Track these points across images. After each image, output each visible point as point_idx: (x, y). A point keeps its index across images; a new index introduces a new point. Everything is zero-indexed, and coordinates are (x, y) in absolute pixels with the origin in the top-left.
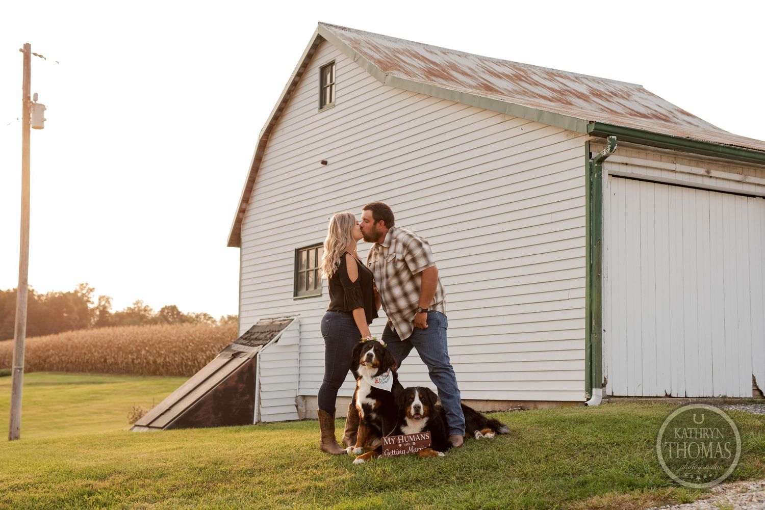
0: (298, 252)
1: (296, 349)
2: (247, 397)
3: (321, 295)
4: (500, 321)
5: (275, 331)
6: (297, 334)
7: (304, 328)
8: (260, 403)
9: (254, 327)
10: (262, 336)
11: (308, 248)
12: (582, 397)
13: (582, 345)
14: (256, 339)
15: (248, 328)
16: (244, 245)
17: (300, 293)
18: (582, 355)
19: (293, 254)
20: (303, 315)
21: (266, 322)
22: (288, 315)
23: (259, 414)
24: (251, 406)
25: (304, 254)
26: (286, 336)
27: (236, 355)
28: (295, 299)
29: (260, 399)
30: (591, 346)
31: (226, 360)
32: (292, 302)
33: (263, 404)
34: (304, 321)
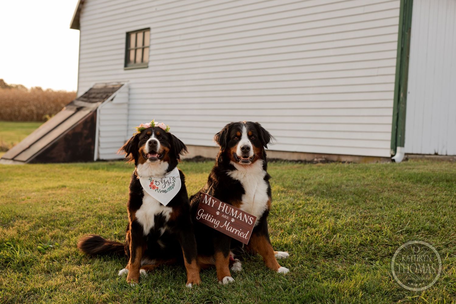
0: (128, 34)
1: (126, 106)
2: (90, 140)
3: (147, 67)
4: (310, 91)
5: (109, 93)
6: (126, 95)
7: (132, 91)
8: (99, 145)
9: (91, 89)
10: (99, 96)
11: (137, 32)
12: (388, 154)
13: (390, 112)
14: (94, 98)
15: (86, 89)
16: (82, 28)
17: (129, 65)
18: (390, 120)
19: (124, 36)
20: (132, 81)
21: (100, 86)
22: (119, 81)
23: (98, 153)
24: (92, 147)
25: (133, 37)
26: (119, 96)
27: (79, 109)
28: (125, 70)
29: (99, 142)
30: (398, 114)
31: (72, 112)
32: (123, 71)
33: (102, 146)
34: (133, 86)
